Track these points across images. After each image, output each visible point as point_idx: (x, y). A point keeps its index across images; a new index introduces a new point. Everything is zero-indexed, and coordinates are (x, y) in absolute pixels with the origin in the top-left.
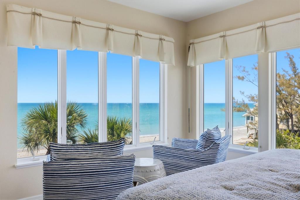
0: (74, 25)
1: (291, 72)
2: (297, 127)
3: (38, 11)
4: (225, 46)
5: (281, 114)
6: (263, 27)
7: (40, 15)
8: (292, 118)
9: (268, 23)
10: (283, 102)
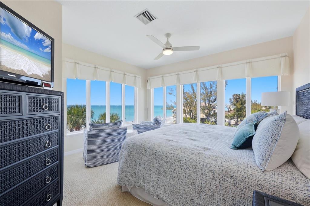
0: (95, 69)
1: (192, 91)
2: (194, 116)
3: (77, 62)
4: (163, 81)
5: (188, 110)
6: (178, 74)
7: (78, 64)
8: (192, 112)
9: (180, 73)
10: (189, 105)
